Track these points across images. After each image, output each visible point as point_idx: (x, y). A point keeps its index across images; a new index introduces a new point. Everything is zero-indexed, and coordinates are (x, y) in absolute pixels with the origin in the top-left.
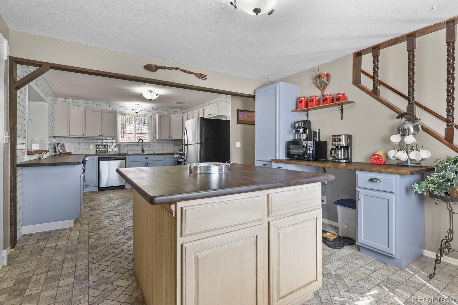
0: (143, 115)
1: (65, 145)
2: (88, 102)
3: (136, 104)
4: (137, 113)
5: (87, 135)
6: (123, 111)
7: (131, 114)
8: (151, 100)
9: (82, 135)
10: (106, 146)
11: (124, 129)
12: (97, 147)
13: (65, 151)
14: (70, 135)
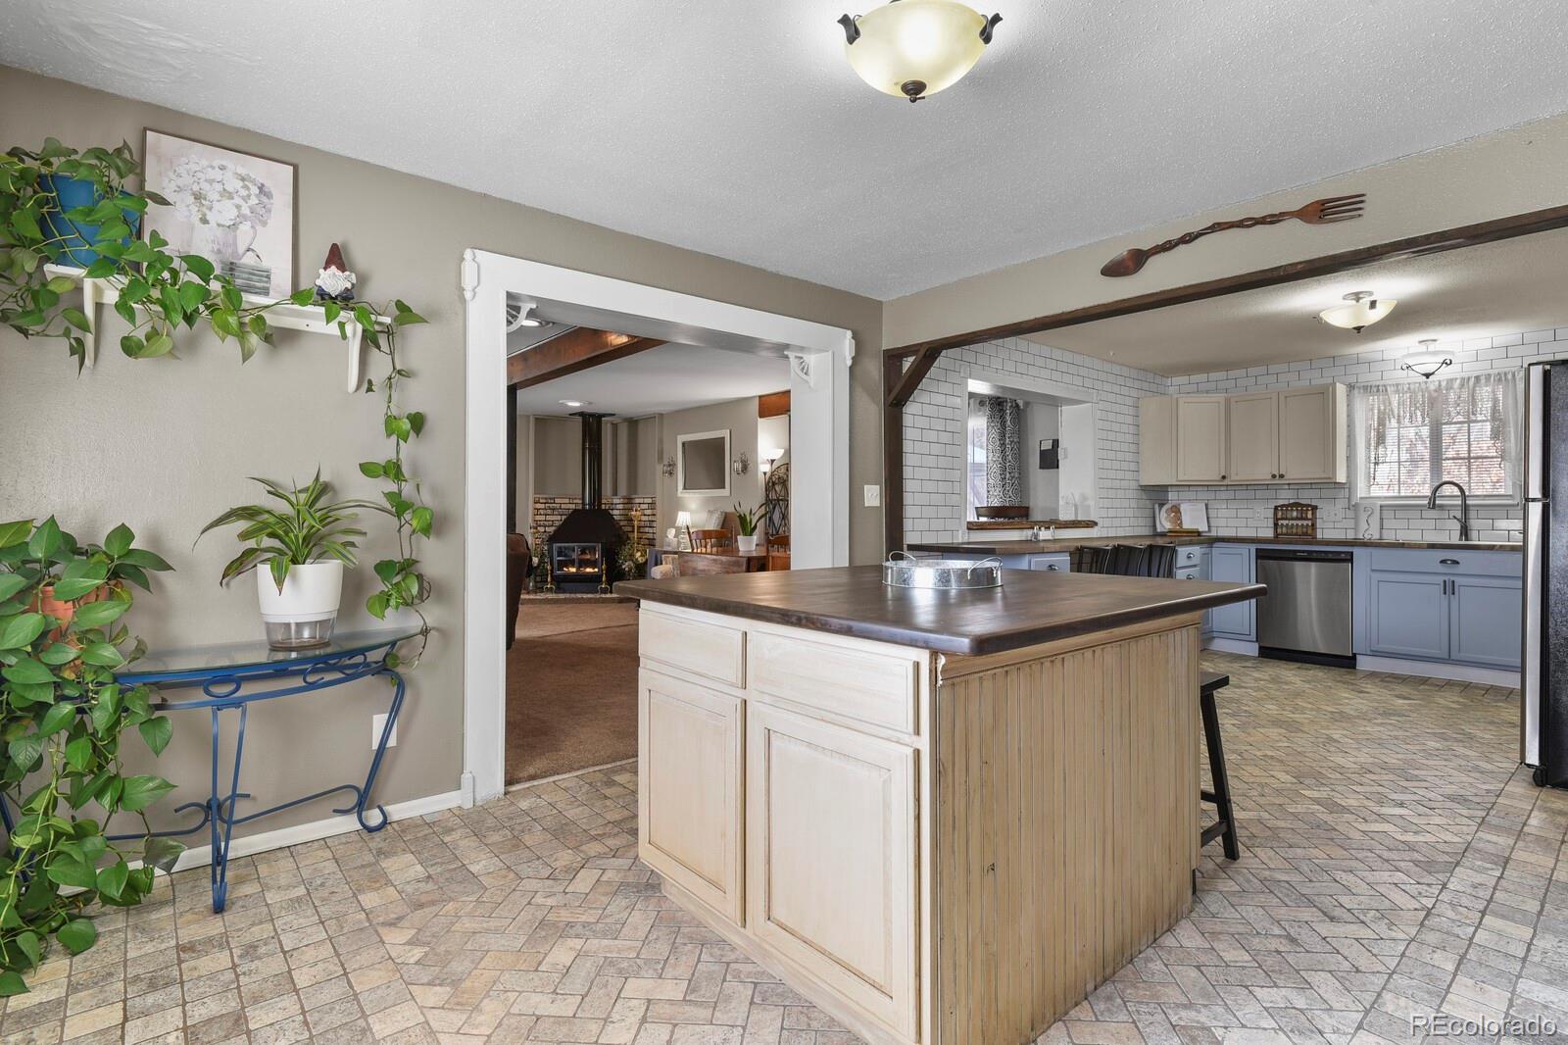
0: (1464, 381)
1: (1183, 507)
2: (1252, 371)
3: (1420, 342)
4: (1427, 376)
5: (1236, 477)
6: (1373, 378)
7: (1409, 384)
8: (1358, 329)
9: (1219, 478)
10: (1310, 513)
11: (1376, 448)
12: (1280, 514)
13: (1181, 524)
14: (1180, 478)
